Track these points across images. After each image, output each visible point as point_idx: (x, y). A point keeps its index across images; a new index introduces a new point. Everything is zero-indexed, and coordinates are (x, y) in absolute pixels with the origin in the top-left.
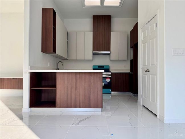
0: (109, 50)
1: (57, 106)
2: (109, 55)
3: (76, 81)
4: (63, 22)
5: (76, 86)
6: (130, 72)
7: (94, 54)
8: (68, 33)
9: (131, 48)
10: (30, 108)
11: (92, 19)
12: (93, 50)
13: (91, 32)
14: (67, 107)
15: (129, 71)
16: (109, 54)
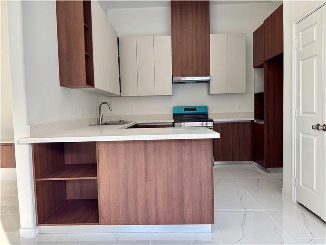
0: (208, 74)
1: (102, 220)
2: (206, 84)
3: (146, 159)
4: (107, 15)
5: (146, 171)
6: (253, 119)
7: (174, 83)
8: (118, 39)
9: (255, 67)
10: (37, 226)
11: (169, 8)
12: (174, 75)
13: (168, 34)
14: (128, 222)
15: (251, 118)
16: (208, 82)
